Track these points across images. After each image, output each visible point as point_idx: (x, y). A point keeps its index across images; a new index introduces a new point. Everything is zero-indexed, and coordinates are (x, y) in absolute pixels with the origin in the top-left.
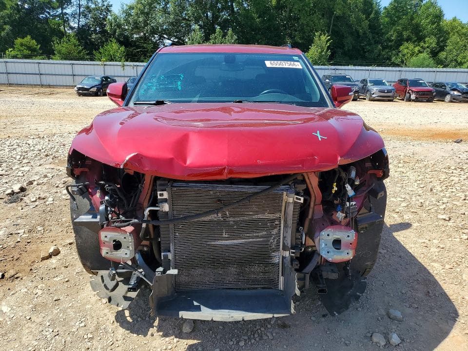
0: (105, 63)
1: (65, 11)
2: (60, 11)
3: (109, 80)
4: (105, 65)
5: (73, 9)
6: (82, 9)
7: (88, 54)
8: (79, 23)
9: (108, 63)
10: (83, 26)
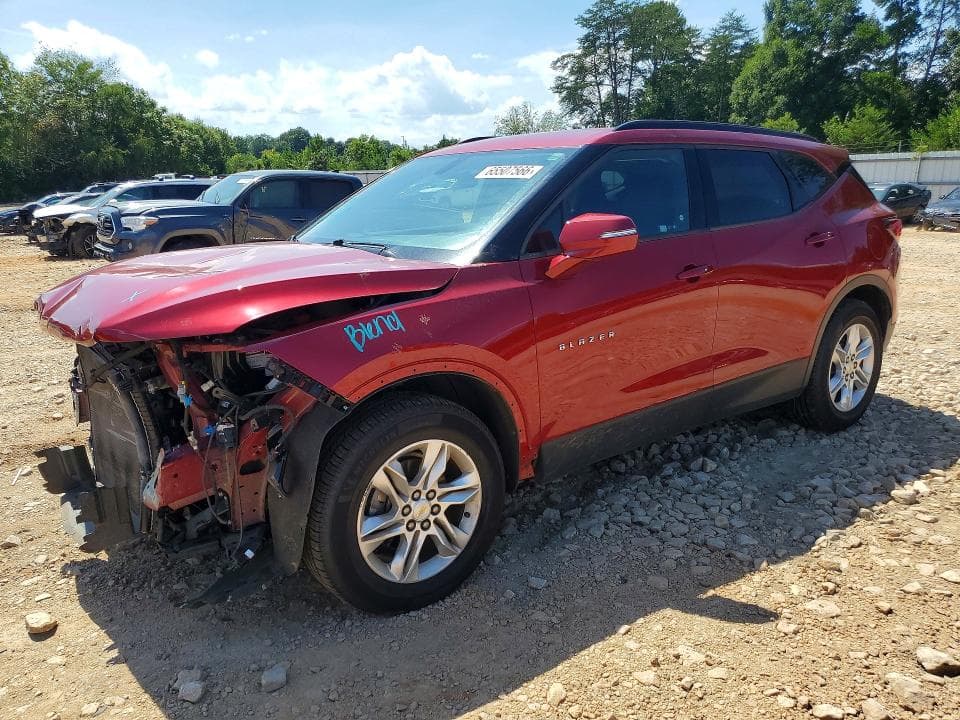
0: (925, 155)
1: (903, 49)
2: (891, 52)
3: (911, 192)
4: (923, 159)
5: (924, 42)
6: (941, 41)
7: (897, 138)
8: (929, 69)
9: (932, 154)
10: (936, 75)
